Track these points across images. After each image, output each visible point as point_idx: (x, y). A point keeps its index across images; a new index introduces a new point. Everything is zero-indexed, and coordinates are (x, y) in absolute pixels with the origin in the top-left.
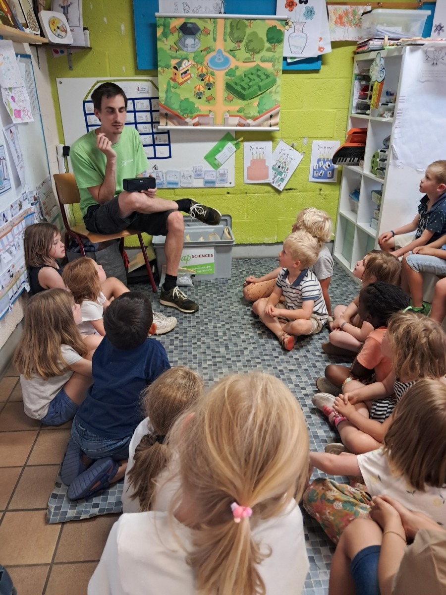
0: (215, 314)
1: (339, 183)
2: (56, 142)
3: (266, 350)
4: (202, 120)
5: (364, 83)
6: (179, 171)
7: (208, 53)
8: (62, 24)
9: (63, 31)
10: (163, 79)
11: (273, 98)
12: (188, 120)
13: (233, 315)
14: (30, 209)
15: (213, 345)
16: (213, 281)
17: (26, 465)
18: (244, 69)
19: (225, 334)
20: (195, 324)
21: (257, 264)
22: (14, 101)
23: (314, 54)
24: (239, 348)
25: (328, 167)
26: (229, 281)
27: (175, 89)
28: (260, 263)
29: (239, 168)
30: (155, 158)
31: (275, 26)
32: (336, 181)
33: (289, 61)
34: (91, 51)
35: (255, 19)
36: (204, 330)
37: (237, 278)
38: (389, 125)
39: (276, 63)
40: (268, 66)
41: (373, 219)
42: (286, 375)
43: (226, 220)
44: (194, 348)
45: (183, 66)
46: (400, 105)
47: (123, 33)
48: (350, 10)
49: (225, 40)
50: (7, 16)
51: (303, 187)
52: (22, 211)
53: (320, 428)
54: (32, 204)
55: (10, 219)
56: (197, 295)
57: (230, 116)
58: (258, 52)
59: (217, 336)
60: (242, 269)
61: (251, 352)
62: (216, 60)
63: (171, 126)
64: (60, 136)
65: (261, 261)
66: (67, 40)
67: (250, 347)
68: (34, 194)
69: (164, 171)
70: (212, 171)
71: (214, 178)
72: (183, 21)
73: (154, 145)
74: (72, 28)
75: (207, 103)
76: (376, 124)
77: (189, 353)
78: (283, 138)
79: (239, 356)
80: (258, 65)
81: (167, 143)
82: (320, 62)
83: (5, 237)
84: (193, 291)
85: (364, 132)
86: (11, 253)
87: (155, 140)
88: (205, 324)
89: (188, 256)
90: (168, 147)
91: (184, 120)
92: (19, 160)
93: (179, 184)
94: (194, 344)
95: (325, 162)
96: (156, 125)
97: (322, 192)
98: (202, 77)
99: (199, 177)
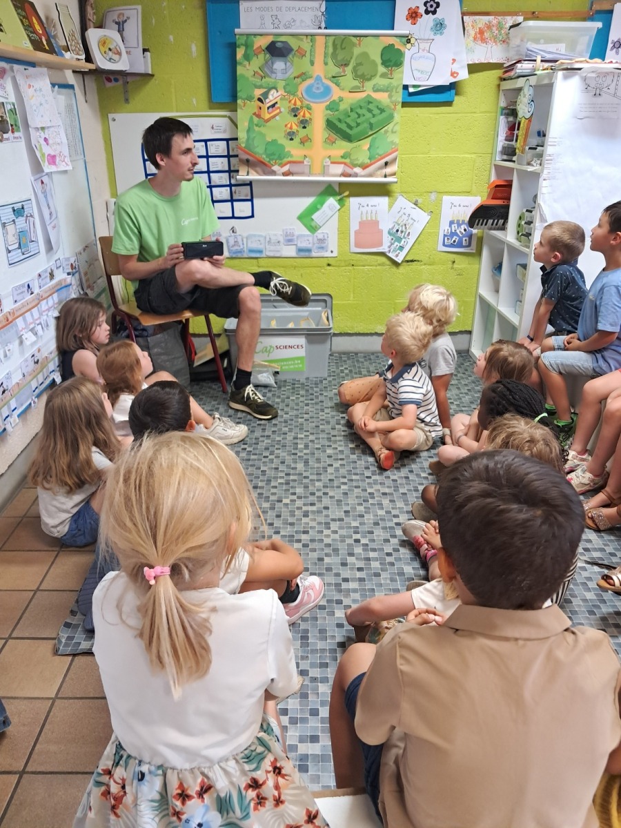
0: (298, 422)
1: (479, 253)
2: (107, 195)
3: (357, 468)
4: (295, 168)
5: (511, 119)
6: (264, 234)
7: (303, 81)
8: (115, 44)
9: (116, 54)
10: (244, 114)
11: (389, 140)
12: (275, 168)
13: (321, 424)
14: (65, 280)
15: (289, 459)
16: (303, 380)
17: (38, 589)
18: (350, 101)
19: (306, 447)
20: (270, 433)
21: (366, 360)
22: (48, 144)
23: (445, 80)
24: (321, 465)
25: (464, 233)
26: (324, 382)
27: (260, 127)
28: (370, 359)
29: (343, 232)
30: (233, 217)
31: (393, 45)
32: (474, 251)
33: (411, 90)
34: (153, 80)
35: (366, 36)
36: (280, 441)
37: (336, 377)
38: (536, 176)
39: (394, 93)
40: (382, 98)
41: (518, 302)
42: (376, 499)
43: (325, 301)
44: (264, 462)
45: (270, 97)
46: (549, 150)
47: (195, 55)
48: (495, 22)
49: (326, 64)
50: (41, 39)
51: (429, 258)
52: (54, 282)
53: (409, 564)
54: (69, 274)
55: (36, 290)
56: (279, 397)
57: (332, 163)
58: (369, 79)
59: (297, 449)
60: (344, 367)
61: (337, 470)
62: (314, 90)
63: (254, 176)
64: (111, 189)
65: (372, 357)
66: (122, 65)
67: (337, 464)
68: (72, 260)
70: (308, 236)
71: (310, 246)
72: (270, 39)
73: (232, 200)
74: (129, 50)
75: (302, 146)
76: (524, 175)
77: (256, 469)
78: (403, 193)
79: (321, 474)
80: (369, 96)
81: (249, 198)
82: (453, 92)
83: (29, 313)
84: (274, 393)
85: (509, 185)
86: (36, 334)
87: (234, 194)
88: (284, 434)
89: (271, 346)
90: (250, 203)
91: (270, 168)
92: (50, 219)
93: (264, 252)
94: (265, 457)
95: (459, 225)
96: (235, 174)
97: (455, 266)
98: (295, 112)
99: (290, 243)
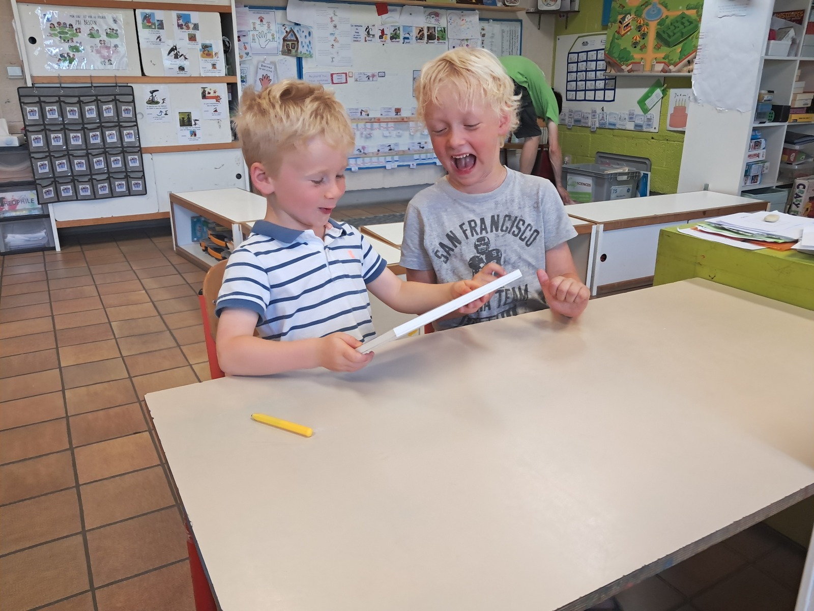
4: (635, 67)
6: (618, 113)
7: (646, 7)
9: (552, 1)
11: (693, 44)
18: (672, 18)
27: (618, 39)
30: (604, 101)
34: (579, 14)
39: (700, 10)
40: (692, 13)
45: (626, 20)
57: (657, 63)
62: (652, 12)
63: (613, 72)
69: (608, 113)
70: (642, 115)
71: (642, 123)
73: (605, 89)
75: (641, 51)
80: (683, 13)
81: (613, 88)
87: (606, 85)
90: (614, 91)
91: (621, 67)
93: (616, 125)
98: (639, 28)
99: (631, 120)
